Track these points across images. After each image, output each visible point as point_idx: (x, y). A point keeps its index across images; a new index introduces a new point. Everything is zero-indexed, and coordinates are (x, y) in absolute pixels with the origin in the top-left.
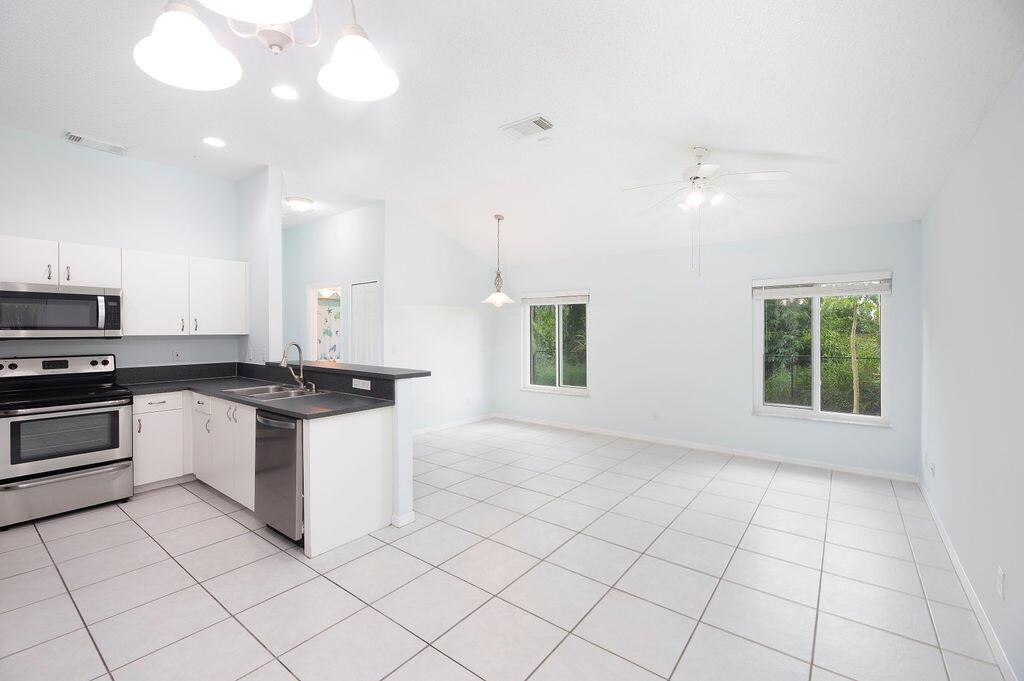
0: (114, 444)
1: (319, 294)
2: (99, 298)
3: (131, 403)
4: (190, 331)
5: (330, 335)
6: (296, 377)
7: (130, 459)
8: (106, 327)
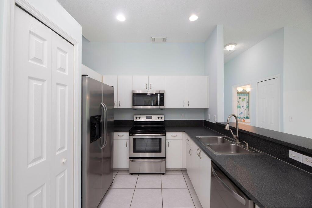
0: (160, 151)
1: (238, 91)
2: (158, 94)
3: (165, 135)
4: (186, 107)
5: (240, 108)
6: (234, 136)
7: (165, 158)
8: (160, 105)
